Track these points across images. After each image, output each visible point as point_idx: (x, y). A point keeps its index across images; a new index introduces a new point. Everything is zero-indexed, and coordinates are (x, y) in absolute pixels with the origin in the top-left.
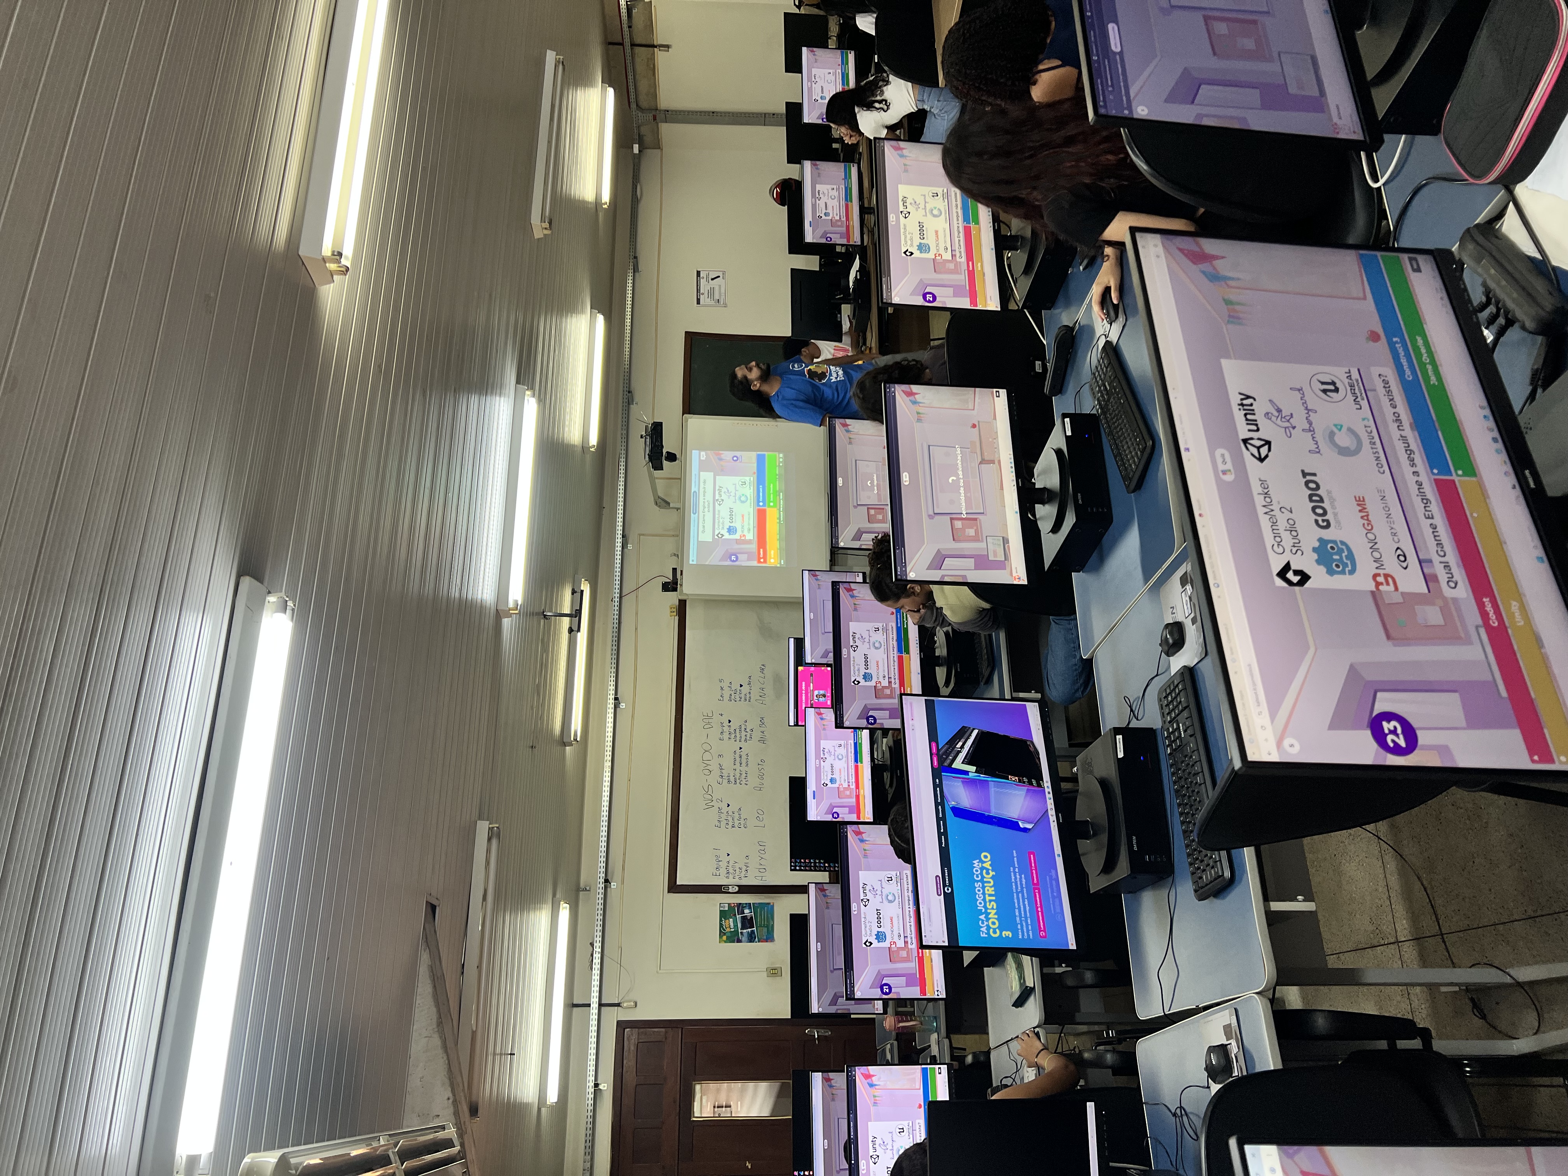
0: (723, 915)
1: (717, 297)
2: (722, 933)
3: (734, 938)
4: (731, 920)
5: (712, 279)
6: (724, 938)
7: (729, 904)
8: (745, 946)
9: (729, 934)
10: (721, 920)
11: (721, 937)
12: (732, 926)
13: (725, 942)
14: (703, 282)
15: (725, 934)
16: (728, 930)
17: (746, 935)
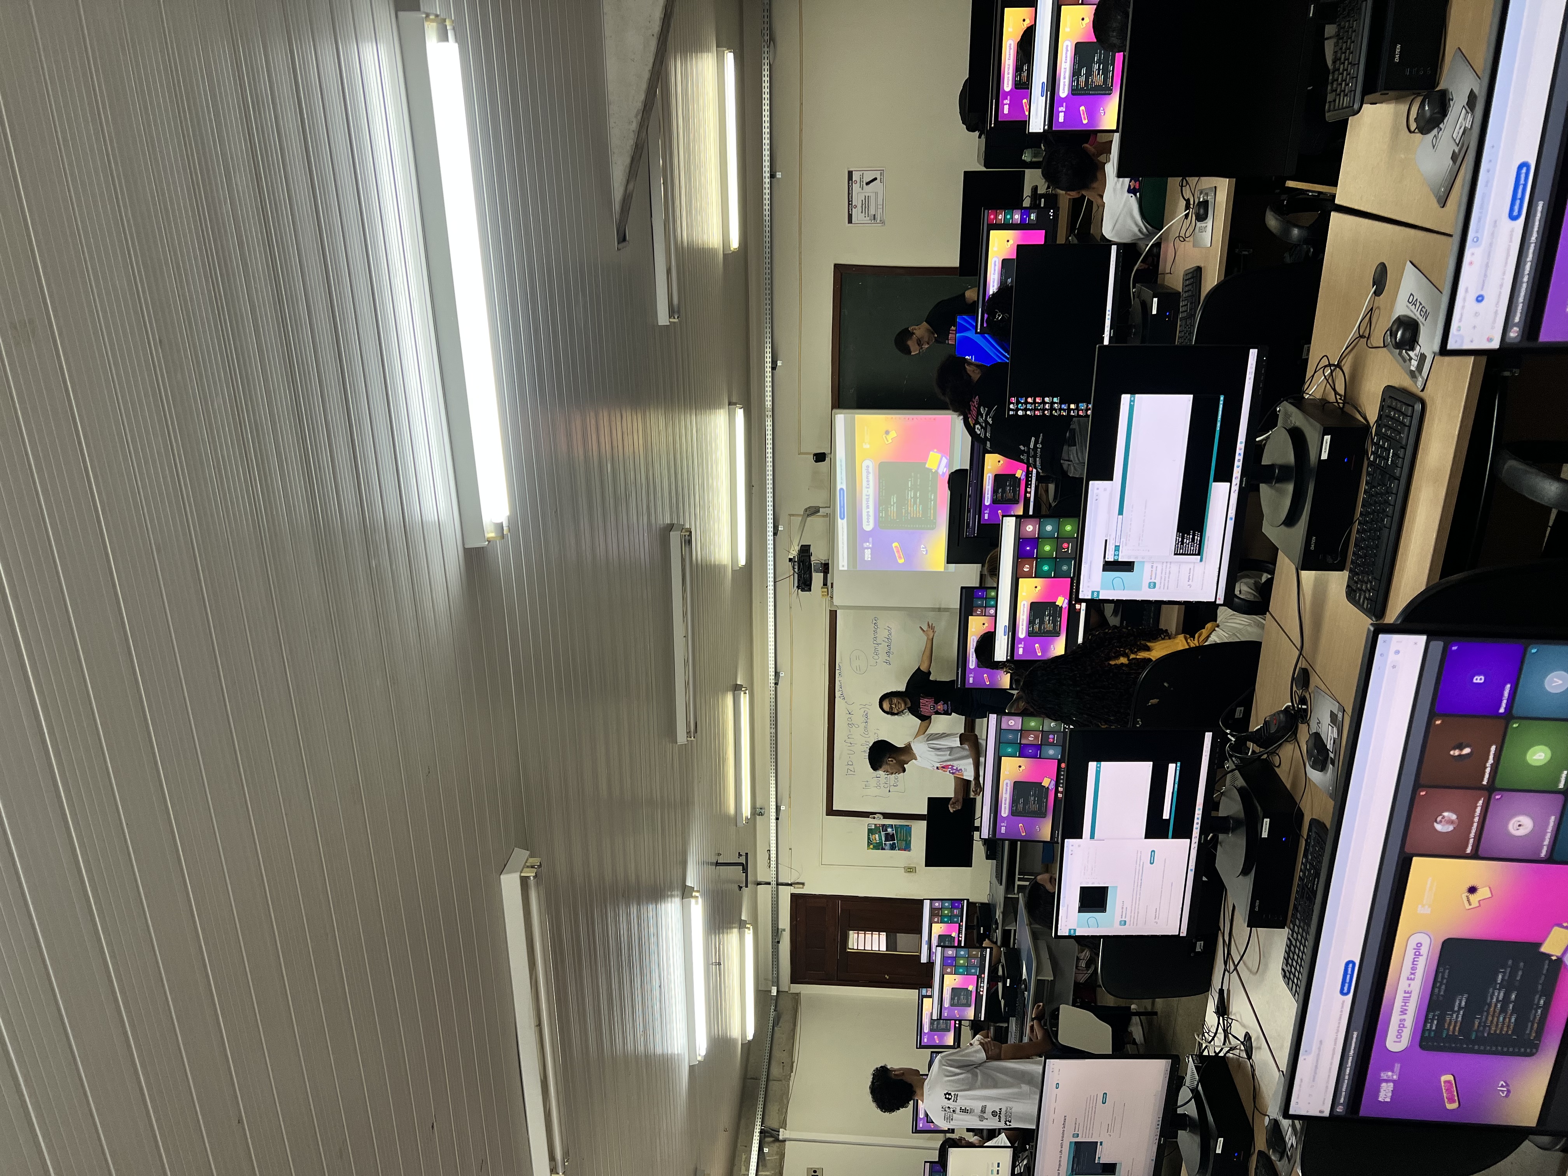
0: (870, 831)
1: (872, 212)
2: (869, 843)
3: (879, 846)
4: (877, 835)
5: (868, 184)
6: (871, 846)
7: (875, 825)
8: (888, 853)
9: (875, 844)
10: (868, 835)
11: (868, 846)
12: (877, 839)
13: (872, 849)
14: (856, 187)
15: (871, 844)
16: (875, 841)
17: (888, 845)
